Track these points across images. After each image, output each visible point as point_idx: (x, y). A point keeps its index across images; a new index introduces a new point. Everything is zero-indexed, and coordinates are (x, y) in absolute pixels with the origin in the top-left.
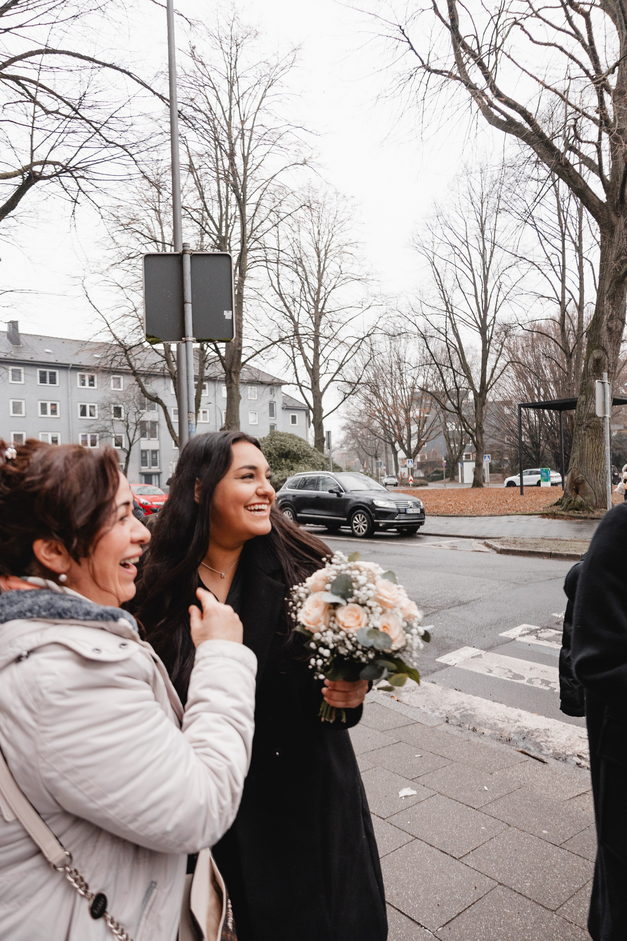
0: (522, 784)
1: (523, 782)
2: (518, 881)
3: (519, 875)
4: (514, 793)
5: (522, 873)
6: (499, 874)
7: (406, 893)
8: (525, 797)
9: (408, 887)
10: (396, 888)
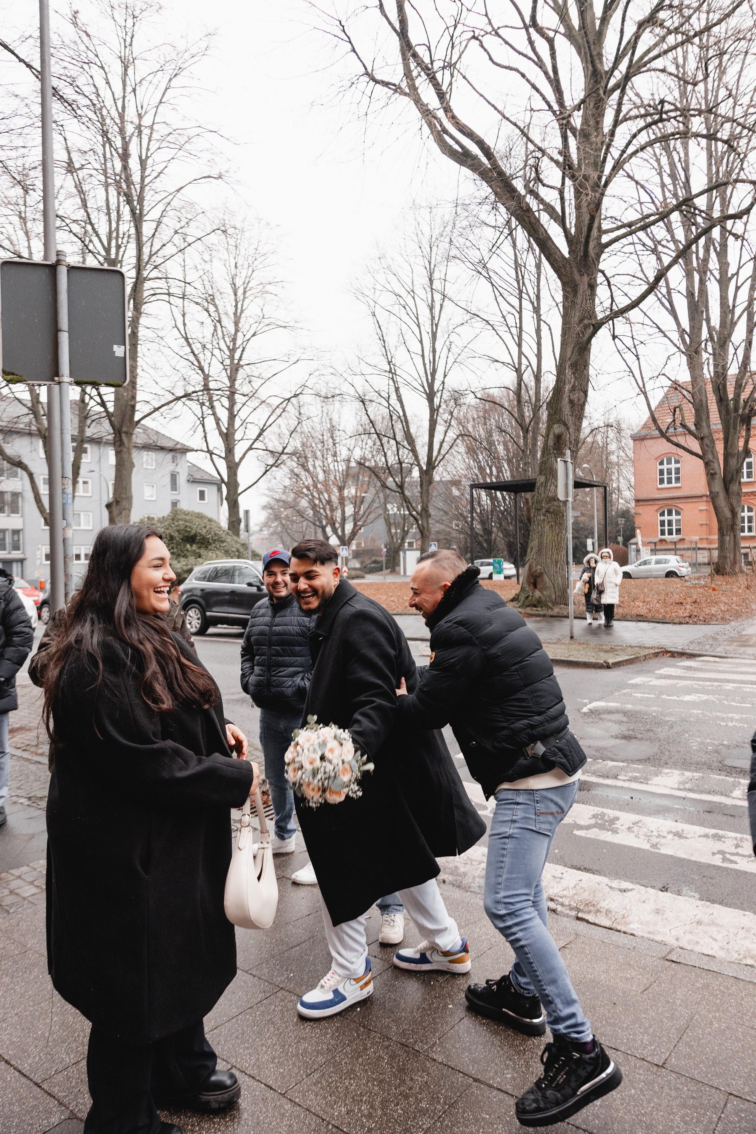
0: (493, 943)
1: (493, 940)
2: (496, 1072)
3: (497, 1064)
4: (484, 956)
5: (500, 1062)
6: (473, 1066)
7: (360, 1109)
8: (497, 959)
9: (361, 1100)
10: (346, 1105)
